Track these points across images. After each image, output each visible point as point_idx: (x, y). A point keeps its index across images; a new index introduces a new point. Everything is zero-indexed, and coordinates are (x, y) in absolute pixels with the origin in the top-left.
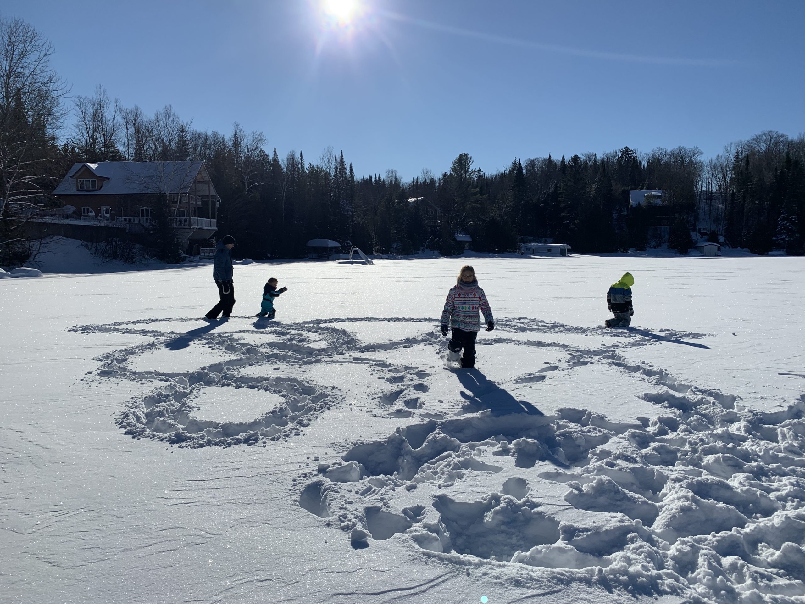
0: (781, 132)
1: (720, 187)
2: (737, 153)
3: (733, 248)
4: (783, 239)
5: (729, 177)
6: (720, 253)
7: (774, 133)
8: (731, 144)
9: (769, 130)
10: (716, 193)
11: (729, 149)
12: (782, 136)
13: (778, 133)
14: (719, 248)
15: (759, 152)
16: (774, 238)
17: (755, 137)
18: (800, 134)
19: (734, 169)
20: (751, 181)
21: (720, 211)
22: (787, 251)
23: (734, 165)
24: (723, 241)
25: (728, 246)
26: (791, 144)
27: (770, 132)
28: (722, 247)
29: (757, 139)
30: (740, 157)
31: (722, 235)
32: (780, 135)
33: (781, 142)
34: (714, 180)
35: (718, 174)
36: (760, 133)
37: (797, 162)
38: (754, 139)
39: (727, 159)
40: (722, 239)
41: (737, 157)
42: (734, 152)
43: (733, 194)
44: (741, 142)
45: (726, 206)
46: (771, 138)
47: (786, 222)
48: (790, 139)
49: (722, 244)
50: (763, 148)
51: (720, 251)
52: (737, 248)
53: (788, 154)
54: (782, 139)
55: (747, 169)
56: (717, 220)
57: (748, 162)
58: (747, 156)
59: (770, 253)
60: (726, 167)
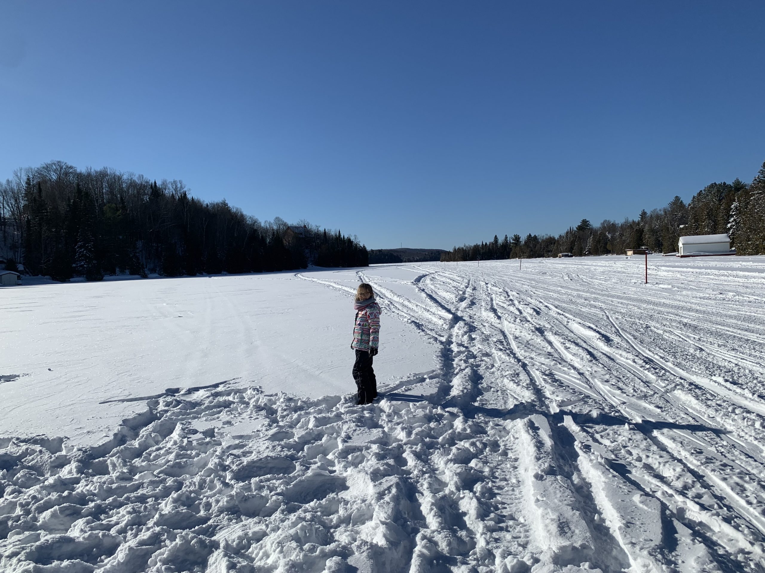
0: (70, 164)
1: (13, 214)
2: (28, 179)
3: (34, 276)
4: (82, 266)
5: (22, 203)
6: (20, 282)
7: (63, 164)
8: (21, 170)
9: (59, 160)
10: (9, 219)
11: (19, 174)
12: (71, 167)
13: (67, 164)
14: (18, 277)
15: (51, 181)
16: (74, 265)
17: (45, 166)
18: (87, 168)
19: (26, 195)
20: (46, 209)
21: (16, 238)
22: (87, 278)
23: (26, 191)
24: (23, 269)
25: (28, 274)
26: (79, 176)
27: (59, 162)
28: (21, 276)
29: (47, 168)
30: (32, 184)
31: (20, 263)
32: (69, 166)
33: (71, 173)
34: (6, 205)
35: (10, 200)
36: (49, 162)
37: (87, 194)
38: (44, 168)
39: (18, 184)
40: (21, 267)
41: (28, 183)
42: (24, 178)
43: (28, 221)
44: (32, 169)
45: (22, 233)
46: (61, 168)
47: (83, 250)
48: (78, 171)
49: (21, 272)
50: (54, 177)
51: (20, 279)
52: (37, 275)
53: (78, 185)
54: (71, 171)
55: (40, 196)
56: (14, 247)
57: (40, 190)
58: (39, 184)
59: (71, 279)
60: (18, 192)
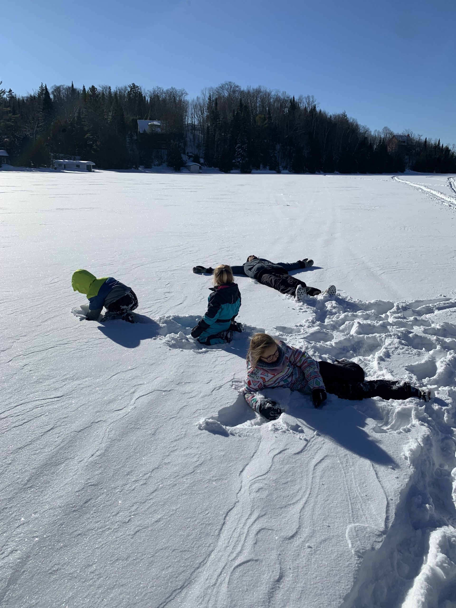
0: (237, 84)
1: (200, 122)
2: (210, 96)
3: (209, 167)
4: (238, 162)
5: (206, 114)
6: (201, 171)
7: (233, 84)
8: (206, 89)
9: (230, 81)
10: (197, 125)
11: (204, 92)
12: (238, 87)
13: (235, 84)
14: (200, 167)
15: (224, 97)
16: (234, 161)
17: (221, 86)
18: (248, 87)
19: (208, 108)
20: (219, 119)
21: (200, 139)
22: (241, 171)
23: (208, 105)
24: (203, 162)
25: (206, 166)
26: (242, 93)
27: (230, 82)
28: (202, 167)
29: (222, 87)
30: (212, 99)
31: (202, 158)
32: (236, 86)
33: (237, 91)
34: (195, 116)
35: (198, 112)
36: (224, 83)
37: (246, 107)
38: (220, 87)
39: (204, 100)
41: (210, 99)
42: (208, 95)
43: (208, 127)
44: (212, 88)
45: (204, 136)
46: (231, 87)
47: (240, 149)
48: (242, 89)
49: (202, 164)
50: (226, 94)
51: (201, 169)
52: (211, 167)
53: (241, 100)
54: (237, 89)
55: (216, 109)
56: (198, 146)
57: (216, 104)
58: (216, 99)
59: (231, 171)
60: (203, 106)
